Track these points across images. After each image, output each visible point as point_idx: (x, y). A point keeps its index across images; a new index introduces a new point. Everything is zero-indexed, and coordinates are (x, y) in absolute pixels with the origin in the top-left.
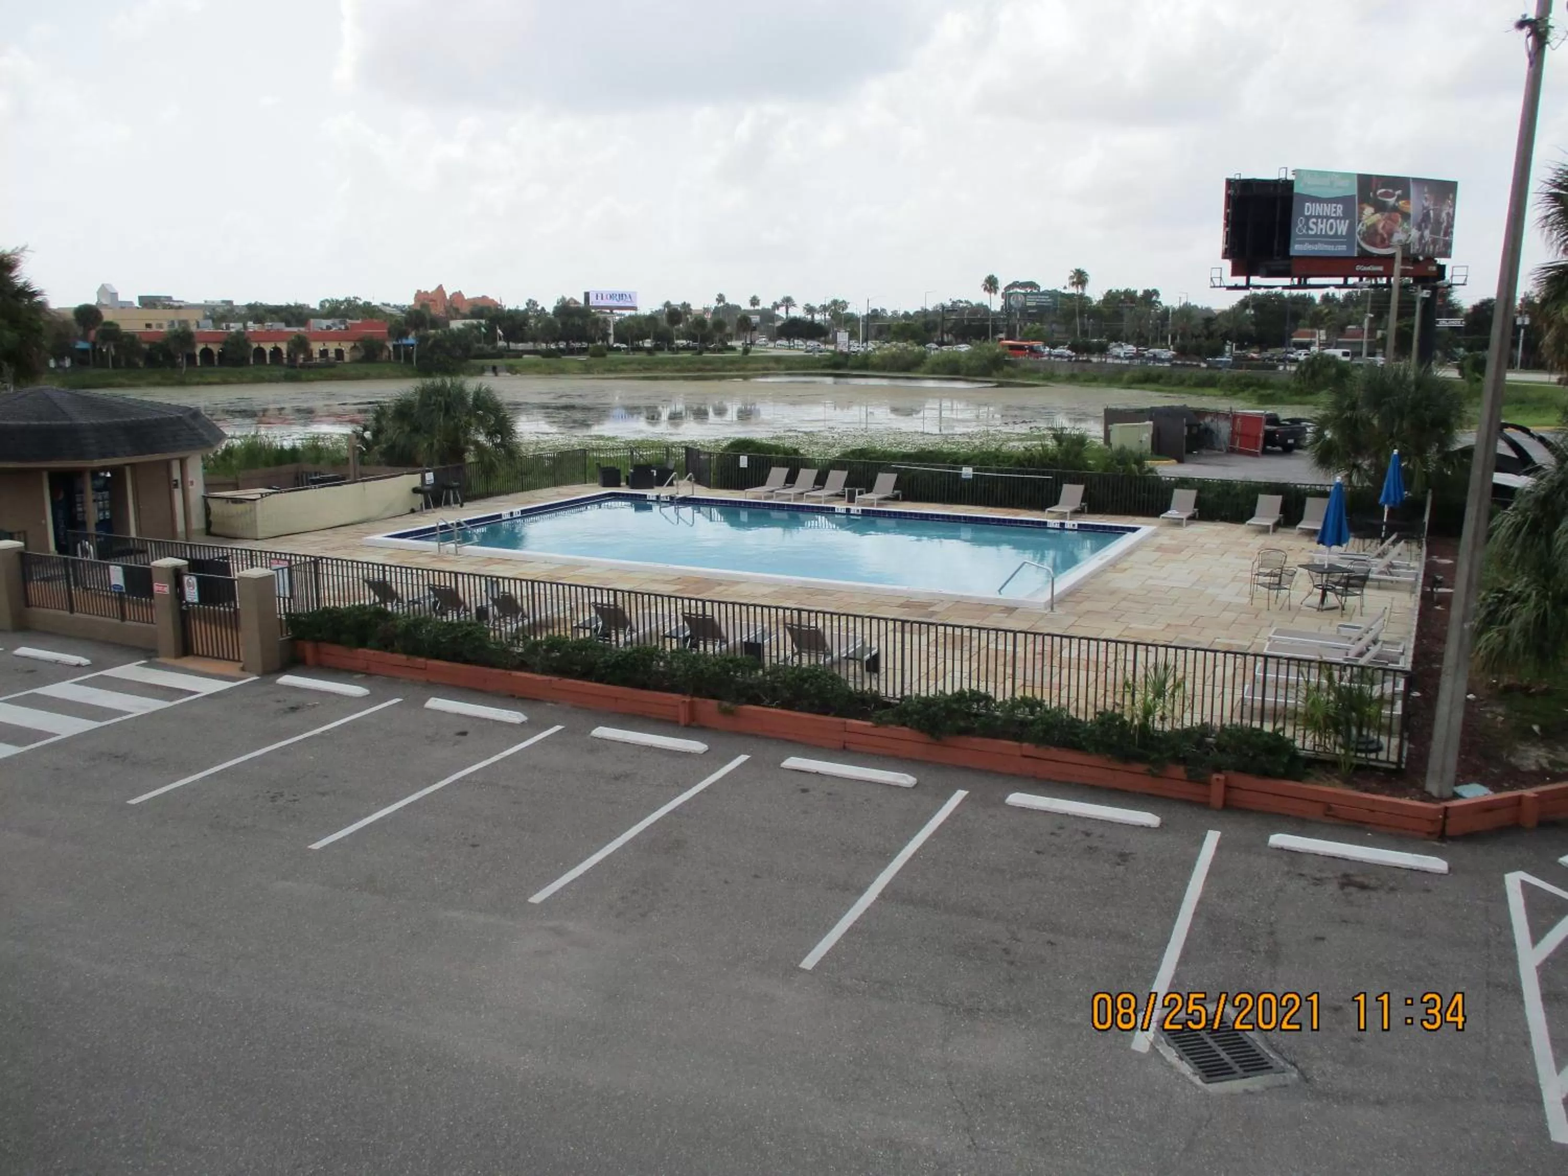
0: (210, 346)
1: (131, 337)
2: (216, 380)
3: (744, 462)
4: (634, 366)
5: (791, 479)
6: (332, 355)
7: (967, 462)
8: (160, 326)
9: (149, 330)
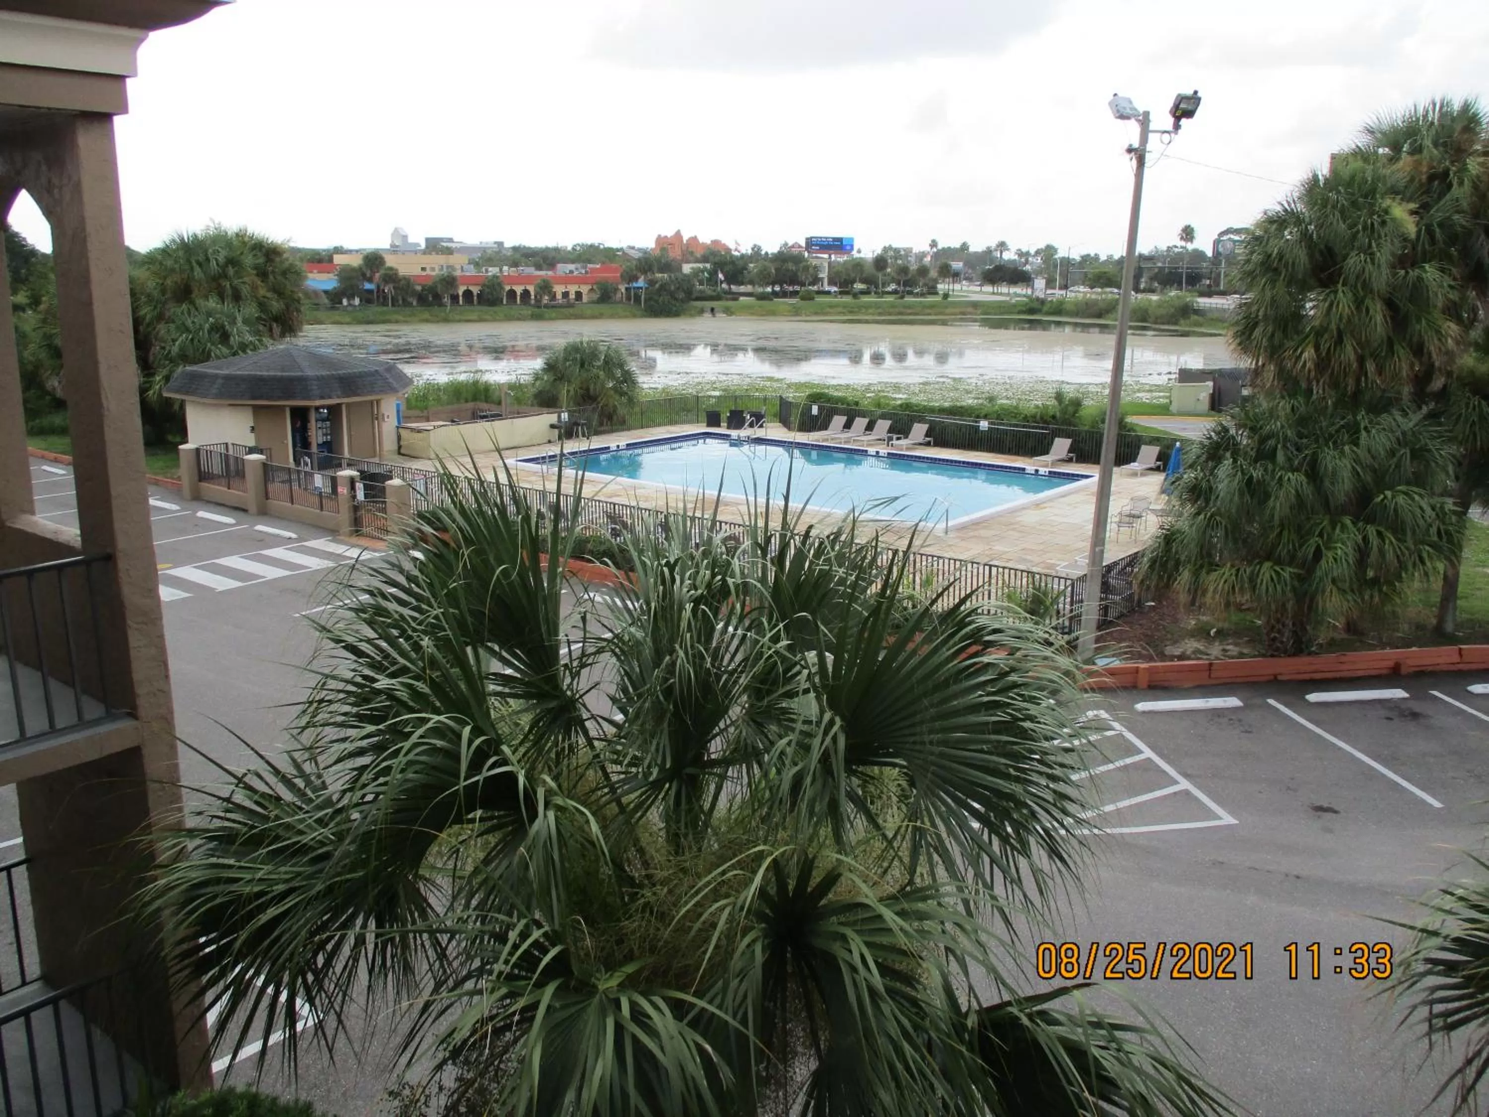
0: (471, 288)
1: (407, 280)
2: (474, 317)
3: (815, 410)
4: (840, 309)
5: (848, 426)
6: (572, 296)
7: (986, 417)
8: (433, 269)
9: (424, 274)
